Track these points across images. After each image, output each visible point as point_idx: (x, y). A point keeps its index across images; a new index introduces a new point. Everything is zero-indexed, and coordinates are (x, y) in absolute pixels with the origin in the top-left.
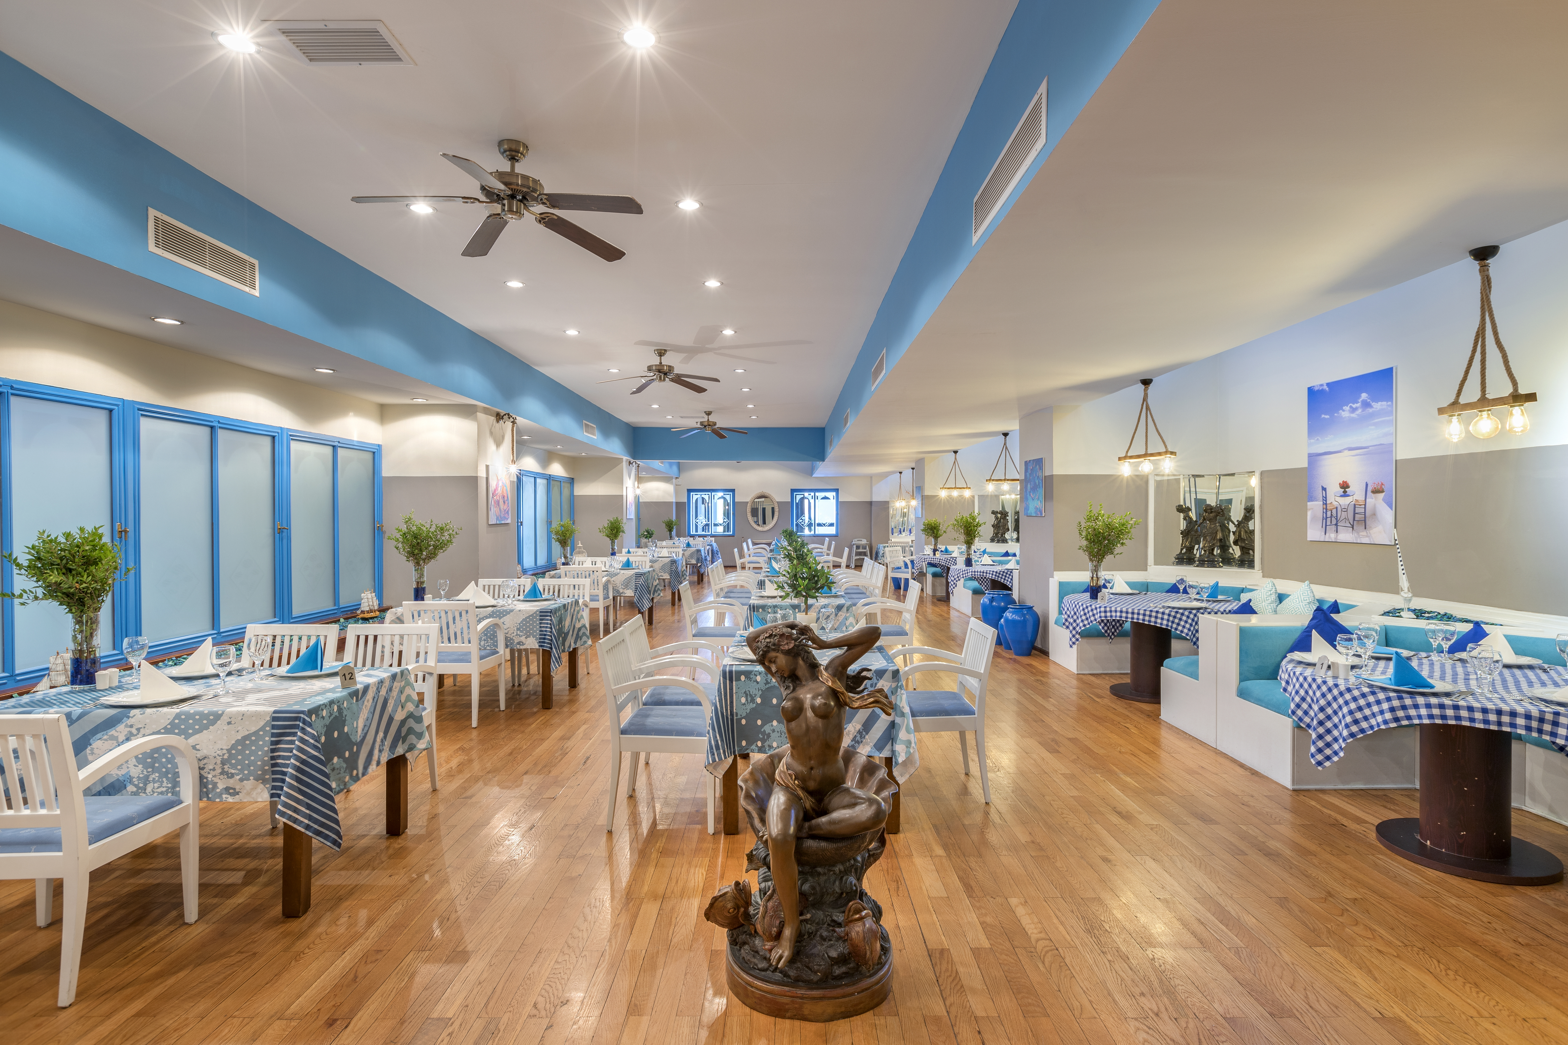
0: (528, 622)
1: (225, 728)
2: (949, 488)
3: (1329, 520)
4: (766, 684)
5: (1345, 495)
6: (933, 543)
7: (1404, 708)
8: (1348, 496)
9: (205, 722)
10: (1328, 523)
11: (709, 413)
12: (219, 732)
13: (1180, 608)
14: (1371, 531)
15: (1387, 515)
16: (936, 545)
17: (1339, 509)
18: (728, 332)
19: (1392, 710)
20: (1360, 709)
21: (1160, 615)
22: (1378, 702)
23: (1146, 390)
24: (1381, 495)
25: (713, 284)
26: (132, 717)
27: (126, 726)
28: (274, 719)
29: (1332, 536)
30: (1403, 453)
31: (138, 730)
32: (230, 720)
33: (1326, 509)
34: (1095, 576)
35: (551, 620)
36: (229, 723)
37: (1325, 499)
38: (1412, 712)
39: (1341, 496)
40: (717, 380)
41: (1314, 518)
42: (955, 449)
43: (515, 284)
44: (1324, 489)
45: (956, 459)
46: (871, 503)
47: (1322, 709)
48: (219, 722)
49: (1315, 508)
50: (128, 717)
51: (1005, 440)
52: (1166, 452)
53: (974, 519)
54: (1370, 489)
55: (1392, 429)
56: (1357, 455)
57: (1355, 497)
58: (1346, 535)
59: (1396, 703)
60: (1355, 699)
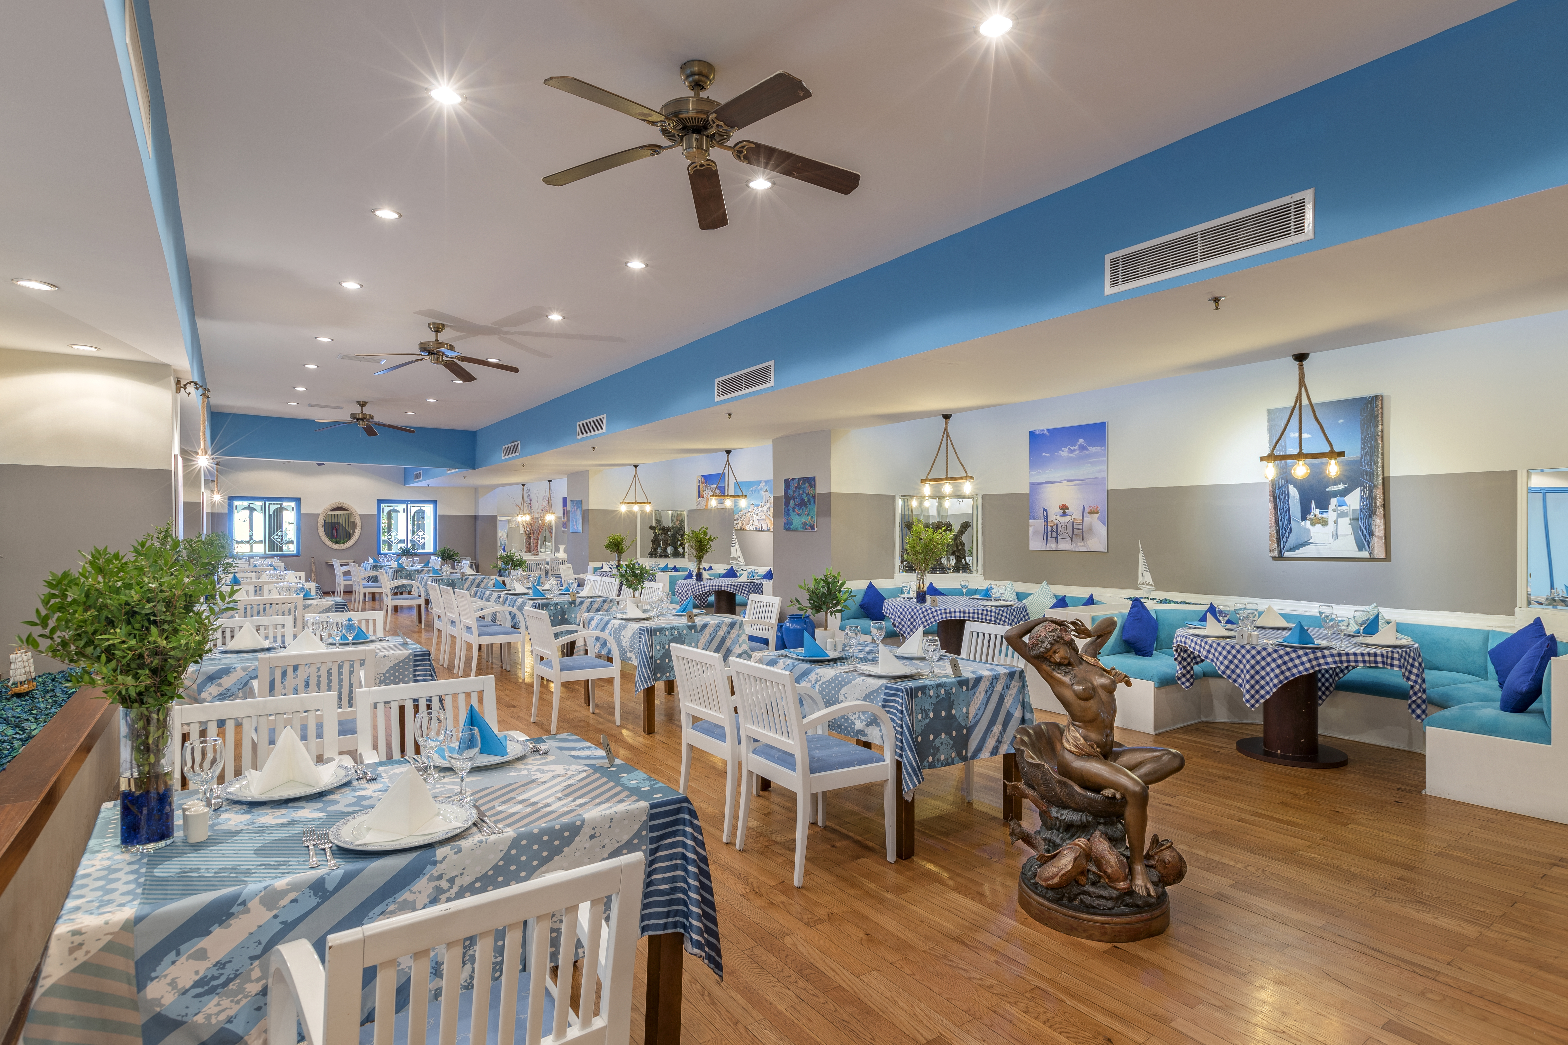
0: (398, 671)
1: (587, 845)
2: (629, 503)
3: (1050, 534)
4: (937, 697)
5: (1064, 514)
6: (617, 559)
7: (1316, 658)
8: (1068, 515)
9: (557, 843)
10: (1049, 536)
11: (362, 404)
12: (578, 854)
13: (1001, 607)
14: (1088, 542)
15: (1101, 530)
16: (619, 561)
17: (1059, 526)
18: (555, 317)
19: (1310, 661)
20: (1285, 663)
21: (989, 613)
22: (1299, 657)
23: (946, 423)
24: (1097, 515)
25: (636, 265)
26: (441, 862)
27: (431, 879)
28: (652, 817)
29: (1052, 546)
30: (1114, 484)
31: (452, 881)
32: (593, 832)
33: (1047, 526)
34: (921, 582)
35: (430, 665)
36: (592, 837)
37: (1046, 518)
38: (1322, 661)
39: (1061, 516)
40: (516, 370)
41: (1035, 533)
42: (636, 462)
43: (387, 214)
44: (1045, 510)
45: (636, 472)
46: (475, 518)
47: (1253, 667)
48: (577, 839)
49: (1037, 525)
50: (435, 863)
51: (728, 457)
52: (967, 477)
53: (705, 534)
54: (1086, 510)
55: (1105, 467)
56: (1075, 485)
57: (1073, 517)
58: (1065, 545)
59: (1311, 656)
60: (1281, 657)
